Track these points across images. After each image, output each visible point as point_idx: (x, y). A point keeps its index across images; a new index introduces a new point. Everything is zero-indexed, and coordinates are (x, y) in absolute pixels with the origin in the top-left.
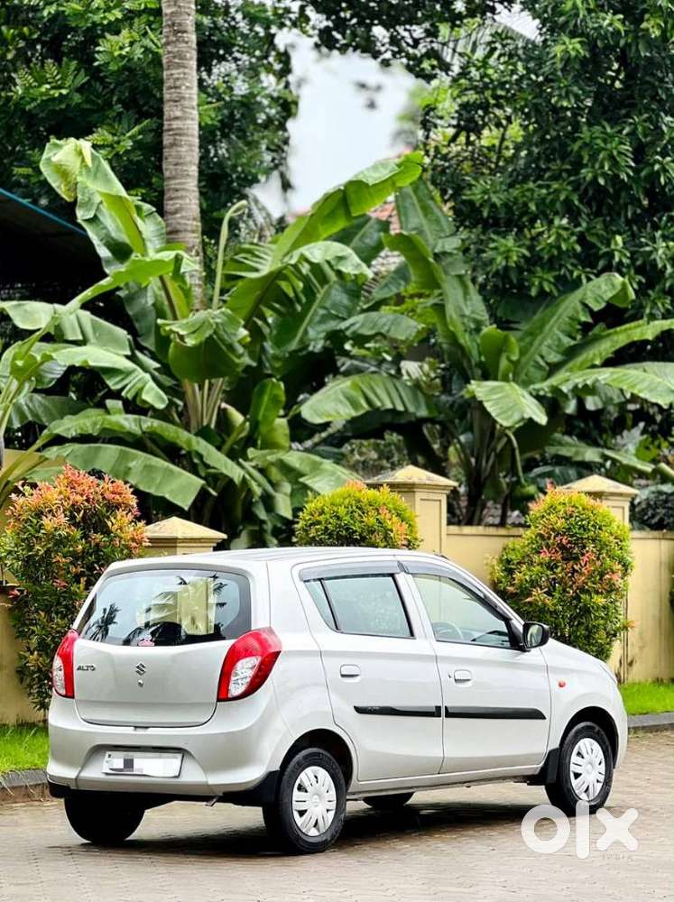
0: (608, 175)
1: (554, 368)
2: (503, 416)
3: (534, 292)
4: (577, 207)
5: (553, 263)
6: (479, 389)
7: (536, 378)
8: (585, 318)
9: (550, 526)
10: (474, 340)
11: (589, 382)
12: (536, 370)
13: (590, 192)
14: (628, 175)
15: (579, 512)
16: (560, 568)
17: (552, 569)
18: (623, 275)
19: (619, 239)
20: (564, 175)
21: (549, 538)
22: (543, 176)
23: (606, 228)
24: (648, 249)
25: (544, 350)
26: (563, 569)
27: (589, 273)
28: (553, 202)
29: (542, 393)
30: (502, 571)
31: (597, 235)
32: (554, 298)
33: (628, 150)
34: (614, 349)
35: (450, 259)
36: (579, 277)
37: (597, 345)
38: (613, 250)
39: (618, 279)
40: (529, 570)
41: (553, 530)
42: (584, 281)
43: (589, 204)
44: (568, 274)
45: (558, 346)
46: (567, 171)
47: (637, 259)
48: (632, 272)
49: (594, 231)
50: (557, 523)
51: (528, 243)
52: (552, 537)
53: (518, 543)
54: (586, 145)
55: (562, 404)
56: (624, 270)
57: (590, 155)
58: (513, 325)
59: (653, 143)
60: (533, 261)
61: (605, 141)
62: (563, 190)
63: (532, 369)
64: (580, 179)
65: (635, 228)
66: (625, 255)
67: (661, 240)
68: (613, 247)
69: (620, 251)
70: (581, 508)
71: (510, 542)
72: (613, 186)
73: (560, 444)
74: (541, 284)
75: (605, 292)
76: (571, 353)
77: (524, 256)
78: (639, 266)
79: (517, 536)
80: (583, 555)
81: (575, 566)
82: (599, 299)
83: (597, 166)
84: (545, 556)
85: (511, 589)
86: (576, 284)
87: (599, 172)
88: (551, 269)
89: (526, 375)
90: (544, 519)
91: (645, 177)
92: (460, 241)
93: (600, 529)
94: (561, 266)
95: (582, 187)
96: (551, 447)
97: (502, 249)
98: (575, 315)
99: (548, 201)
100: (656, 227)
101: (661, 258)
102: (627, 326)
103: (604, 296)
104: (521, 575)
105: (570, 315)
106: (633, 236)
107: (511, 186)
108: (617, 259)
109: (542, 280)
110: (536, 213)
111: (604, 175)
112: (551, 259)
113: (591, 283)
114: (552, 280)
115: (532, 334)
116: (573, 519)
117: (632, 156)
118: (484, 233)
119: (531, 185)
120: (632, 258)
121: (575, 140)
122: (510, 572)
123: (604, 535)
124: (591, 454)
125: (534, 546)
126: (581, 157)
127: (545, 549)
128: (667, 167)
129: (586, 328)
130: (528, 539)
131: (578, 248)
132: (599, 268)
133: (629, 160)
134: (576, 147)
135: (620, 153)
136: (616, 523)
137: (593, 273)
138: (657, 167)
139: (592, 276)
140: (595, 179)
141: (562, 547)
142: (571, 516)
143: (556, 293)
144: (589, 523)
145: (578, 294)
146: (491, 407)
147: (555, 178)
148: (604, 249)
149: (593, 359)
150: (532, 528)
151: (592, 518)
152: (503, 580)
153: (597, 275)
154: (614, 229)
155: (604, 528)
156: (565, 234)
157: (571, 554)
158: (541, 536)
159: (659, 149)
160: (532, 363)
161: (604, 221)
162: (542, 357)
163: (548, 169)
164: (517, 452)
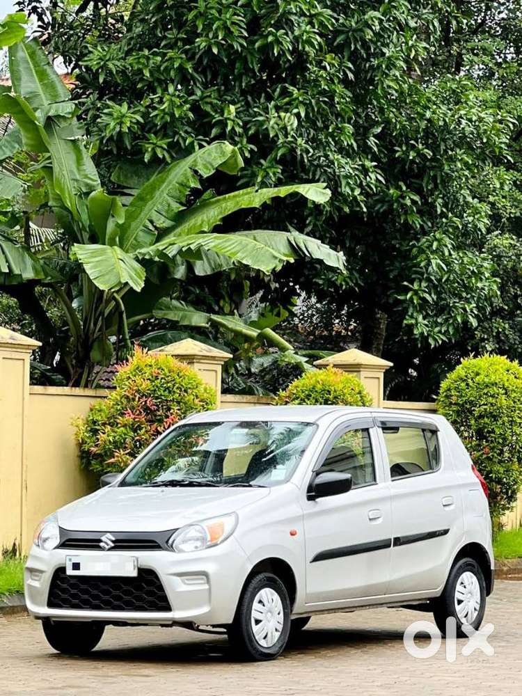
0: (223, 45)
1: (162, 233)
2: (102, 279)
3: (147, 158)
4: (191, 75)
5: (166, 130)
6: (81, 252)
7: (146, 243)
8: (195, 184)
9: (135, 388)
10: (83, 204)
11: (192, 247)
12: (145, 235)
13: (205, 62)
14: (241, 45)
15: (164, 374)
16: (144, 429)
17: (135, 431)
18: (234, 143)
19: (232, 108)
20: (180, 44)
21: (134, 400)
22: (160, 45)
23: (220, 98)
24: (261, 118)
25: (154, 216)
26: (146, 431)
27: (202, 140)
28: (167, 70)
29: (147, 257)
30: (87, 432)
31: (211, 103)
32: (167, 164)
33: (242, 21)
34: (221, 216)
35: (63, 124)
36: (192, 144)
37: (205, 210)
38: (227, 119)
39: (228, 147)
40: (114, 431)
41: (138, 391)
42: (197, 147)
43: (204, 73)
44: (181, 141)
45: (167, 212)
46: (182, 39)
47: (250, 128)
48: (245, 140)
49: (208, 100)
50: (141, 385)
51: (142, 109)
52: (137, 399)
53: (103, 404)
54: (201, 14)
55: (172, 269)
56: (237, 139)
57: (204, 25)
58: (126, 191)
59: (267, 16)
60: (147, 127)
61: (220, 12)
62: (176, 57)
63: (141, 234)
64: (195, 47)
65: (249, 98)
66: (238, 124)
67: (273, 111)
68: (226, 115)
69: (233, 121)
70: (166, 371)
71: (95, 403)
72: (228, 56)
73: (168, 308)
74: (153, 149)
75: (215, 159)
76: (179, 218)
77: (138, 123)
78: (252, 135)
79: (105, 397)
80: (167, 417)
81: (159, 428)
82: (208, 165)
83: (211, 35)
84: (128, 419)
85: (94, 449)
86: (189, 151)
87: (213, 41)
88: (165, 136)
89: (135, 239)
90: (130, 381)
91: (258, 48)
92: (74, 106)
93: (186, 391)
94: (176, 133)
95: (197, 57)
96: (159, 311)
97: (115, 115)
98: (185, 181)
99: (162, 68)
100: (269, 98)
101: (273, 128)
102: (236, 193)
103: (214, 164)
104: (105, 436)
105: (180, 181)
106: (248, 105)
107: (128, 53)
108: (229, 128)
109: (156, 146)
110: (151, 80)
111: (218, 45)
112: (165, 126)
113: (203, 150)
114: (165, 147)
115: (142, 199)
116: (159, 381)
117: (245, 27)
118: (100, 99)
119: (146, 52)
120: (245, 127)
121: (190, 10)
122: (95, 432)
123: (189, 398)
124: (199, 319)
125: (119, 407)
126: (196, 27)
127: (129, 411)
128: (280, 40)
129: (196, 193)
130: (113, 400)
131: (191, 115)
132: (212, 136)
133: (243, 31)
134: (190, 16)
135: (233, 23)
136: (203, 386)
137: (206, 141)
138: (270, 39)
139: (204, 144)
140: (210, 48)
141: (147, 409)
142: (157, 378)
143: (169, 160)
144: (174, 386)
145: (190, 160)
146: (91, 269)
147: (171, 46)
148: (218, 117)
149: (201, 225)
150: (118, 389)
151: (178, 380)
152: (88, 441)
153: (209, 143)
154: (229, 98)
155: (189, 391)
156: (177, 101)
157: (155, 416)
158: (127, 398)
159: (272, 22)
160: (142, 228)
161: (219, 90)
162: (152, 222)
163: (165, 37)
164: (124, 315)
